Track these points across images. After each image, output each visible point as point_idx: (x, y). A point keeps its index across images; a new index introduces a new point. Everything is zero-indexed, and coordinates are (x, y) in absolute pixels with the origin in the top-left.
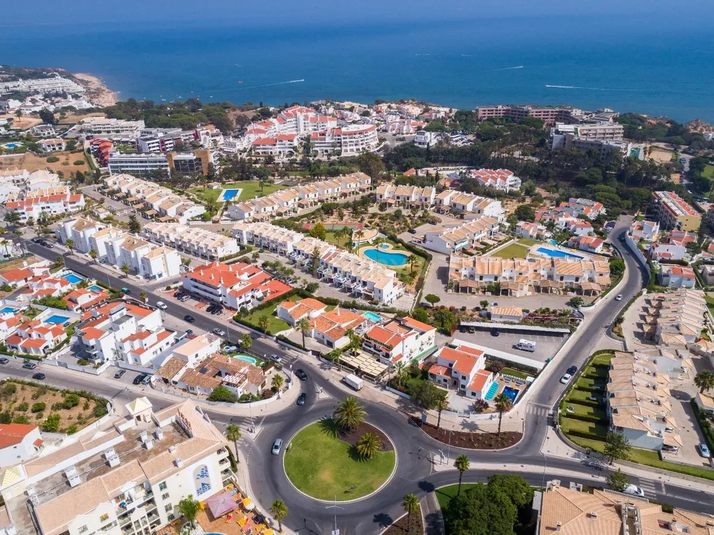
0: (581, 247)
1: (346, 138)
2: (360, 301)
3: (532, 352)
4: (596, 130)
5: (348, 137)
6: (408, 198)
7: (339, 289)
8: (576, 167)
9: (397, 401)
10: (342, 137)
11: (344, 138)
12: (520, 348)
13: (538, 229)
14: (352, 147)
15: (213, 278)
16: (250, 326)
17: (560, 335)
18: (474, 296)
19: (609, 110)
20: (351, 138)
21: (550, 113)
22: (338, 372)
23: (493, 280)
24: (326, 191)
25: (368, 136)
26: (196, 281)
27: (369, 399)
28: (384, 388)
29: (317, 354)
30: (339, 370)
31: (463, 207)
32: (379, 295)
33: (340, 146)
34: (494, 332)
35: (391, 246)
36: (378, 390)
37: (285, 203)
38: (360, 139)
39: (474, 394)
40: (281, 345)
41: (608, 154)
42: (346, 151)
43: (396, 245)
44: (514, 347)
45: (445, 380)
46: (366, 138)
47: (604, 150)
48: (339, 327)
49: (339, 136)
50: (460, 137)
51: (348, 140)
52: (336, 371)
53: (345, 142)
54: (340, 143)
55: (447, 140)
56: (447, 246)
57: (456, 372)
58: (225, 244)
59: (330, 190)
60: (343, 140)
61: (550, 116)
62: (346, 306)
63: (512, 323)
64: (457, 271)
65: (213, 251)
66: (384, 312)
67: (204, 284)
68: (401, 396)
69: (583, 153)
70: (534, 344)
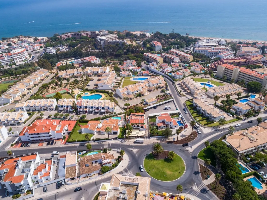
0: (144, 75)
1: (15, 56)
3: (170, 109)
4: (110, 37)
5: (16, 55)
6: (74, 74)
7: (92, 114)
8: (114, 51)
9: (157, 140)
10: (13, 56)
11: (14, 57)
12: (166, 109)
13: (128, 73)
14: (19, 60)
15: (44, 129)
16: (78, 141)
17: (170, 101)
18: (134, 100)
19: (104, 30)
20: (17, 56)
21: (88, 34)
22: (129, 141)
23: (136, 92)
24: (35, 80)
25: (24, 54)
26: (32, 134)
27: (149, 143)
29: (115, 139)
30: (129, 140)
31: (98, 72)
32: (112, 110)
33: (14, 60)
34: (155, 108)
35: (89, 93)
36: (148, 139)
37: (24, 90)
38: (22, 56)
39: (175, 127)
40: (97, 142)
41: (122, 45)
42: (17, 62)
44: (164, 110)
45: (164, 127)
46: (24, 55)
47: (120, 43)
48: (114, 126)
49: (11, 56)
50: (62, 48)
51: (16, 57)
52: (128, 141)
53: (15, 58)
54: (13, 59)
55: (58, 50)
57: (167, 123)
58: (23, 115)
59: (36, 79)
60: (14, 58)
61: (88, 35)
62: (103, 119)
63: (155, 103)
64: (123, 93)
65: (19, 120)
66: (118, 115)
67: (38, 134)
68: (157, 138)
69: (114, 45)
70: (170, 106)
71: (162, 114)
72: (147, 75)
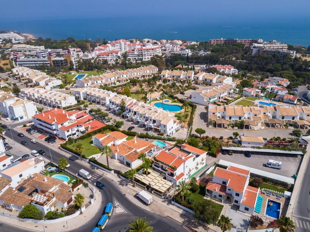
0: (284, 101)
1: (145, 52)
2: (151, 133)
3: (279, 169)
5: (146, 51)
6: (179, 77)
7: (137, 126)
8: (267, 64)
9: (182, 216)
10: (143, 51)
11: (144, 52)
12: (269, 166)
13: (257, 92)
14: (148, 57)
15: (50, 118)
17: (295, 156)
18: (226, 130)
20: (148, 52)
22: (133, 188)
23: (238, 119)
25: (156, 51)
26: (40, 120)
27: (158, 213)
28: (170, 203)
29: (118, 172)
30: (134, 186)
31: (211, 81)
32: (164, 129)
33: (142, 56)
34: (247, 154)
35: (171, 101)
36: (165, 204)
37: (109, 79)
38: (152, 53)
39: (247, 209)
40: (92, 165)
41: (284, 56)
42: (145, 58)
43: (174, 100)
44: (265, 165)
45: (220, 196)
46: (155, 52)
47: (281, 54)
48: (135, 151)
49: (141, 51)
50: (203, 52)
51: (146, 53)
52: (131, 187)
53: (145, 54)
54: (142, 54)
55: (197, 53)
56: (205, 100)
57: (229, 190)
58: (67, 99)
60: (144, 53)
62: (141, 136)
63: (259, 148)
64: (214, 114)
66: (168, 140)
67: (45, 122)
68: (184, 210)
69: (270, 56)
70: (280, 163)
71: (233, 168)
72: (290, 102)
